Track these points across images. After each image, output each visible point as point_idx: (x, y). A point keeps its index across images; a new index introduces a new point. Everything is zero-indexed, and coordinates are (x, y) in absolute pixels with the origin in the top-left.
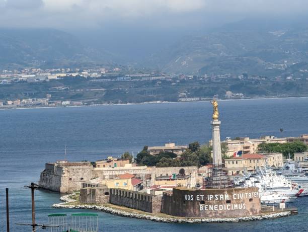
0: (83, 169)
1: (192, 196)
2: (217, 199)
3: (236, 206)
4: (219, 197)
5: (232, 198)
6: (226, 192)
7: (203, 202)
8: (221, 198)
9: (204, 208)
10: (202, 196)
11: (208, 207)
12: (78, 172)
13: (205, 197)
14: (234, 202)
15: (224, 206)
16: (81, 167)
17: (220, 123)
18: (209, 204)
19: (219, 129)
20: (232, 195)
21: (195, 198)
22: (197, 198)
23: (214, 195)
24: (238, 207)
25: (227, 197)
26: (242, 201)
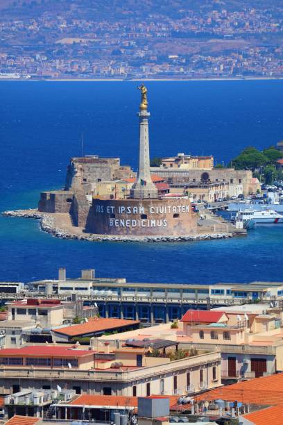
0: (101, 168)
1: (102, 207)
2: (130, 212)
3: (153, 222)
4: (132, 210)
5: (149, 212)
6: (141, 204)
7: (113, 216)
8: (134, 211)
9: (114, 223)
10: (113, 207)
11: (119, 222)
12: (95, 172)
13: (116, 209)
14: (151, 216)
15: (137, 222)
16: (99, 165)
17: (149, 114)
18: (120, 218)
19: (147, 123)
20: (149, 208)
21: (105, 209)
22: (108, 210)
23: (126, 206)
24: (156, 223)
25: (142, 210)
26: (162, 216)
